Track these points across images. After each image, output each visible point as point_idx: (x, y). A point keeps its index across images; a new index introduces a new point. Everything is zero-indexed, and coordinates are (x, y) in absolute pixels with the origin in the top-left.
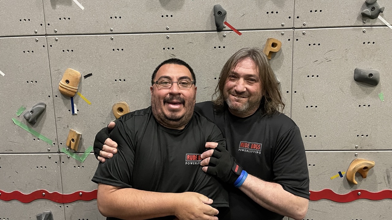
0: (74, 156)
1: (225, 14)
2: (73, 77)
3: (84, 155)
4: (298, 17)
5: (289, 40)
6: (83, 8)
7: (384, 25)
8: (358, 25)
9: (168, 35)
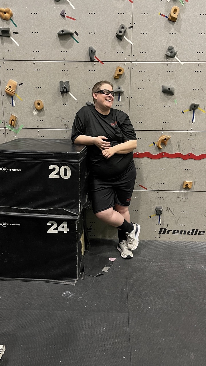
0: (13, 130)
1: (95, 52)
2: (13, 84)
3: (19, 130)
4: (133, 56)
5: (129, 68)
6: (18, 45)
7: (177, 61)
8: (164, 61)
9: (65, 62)
